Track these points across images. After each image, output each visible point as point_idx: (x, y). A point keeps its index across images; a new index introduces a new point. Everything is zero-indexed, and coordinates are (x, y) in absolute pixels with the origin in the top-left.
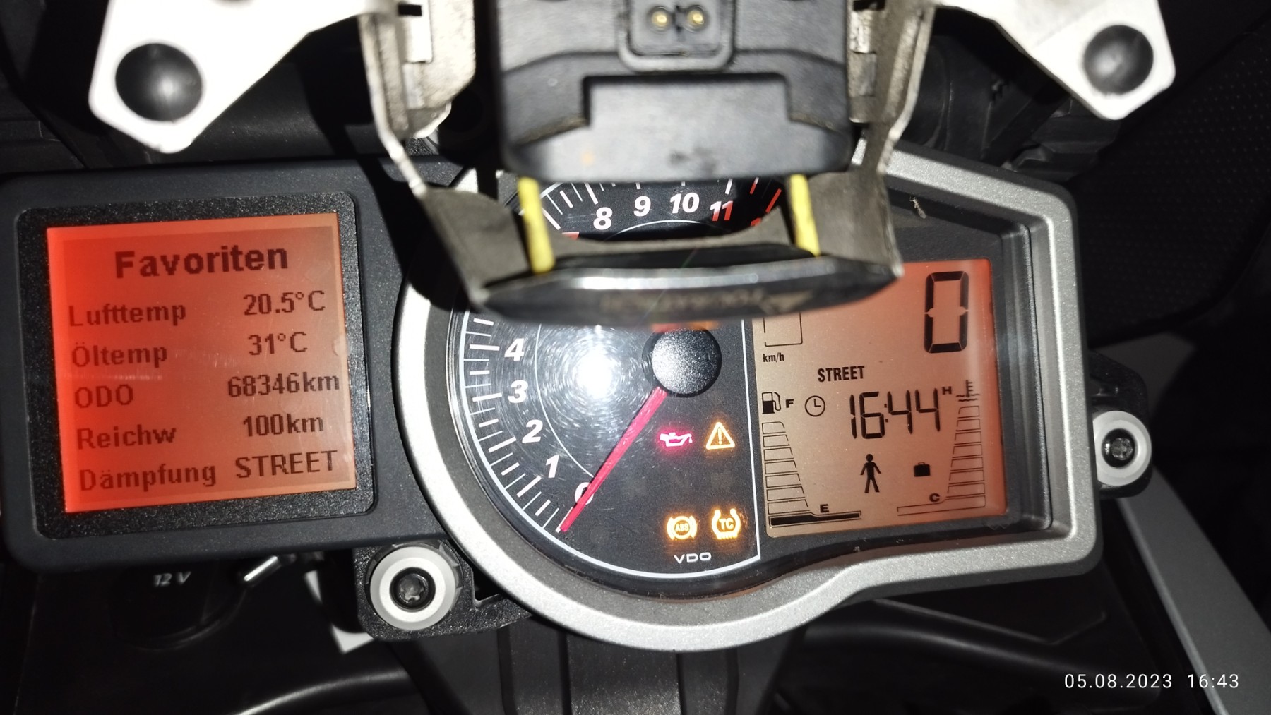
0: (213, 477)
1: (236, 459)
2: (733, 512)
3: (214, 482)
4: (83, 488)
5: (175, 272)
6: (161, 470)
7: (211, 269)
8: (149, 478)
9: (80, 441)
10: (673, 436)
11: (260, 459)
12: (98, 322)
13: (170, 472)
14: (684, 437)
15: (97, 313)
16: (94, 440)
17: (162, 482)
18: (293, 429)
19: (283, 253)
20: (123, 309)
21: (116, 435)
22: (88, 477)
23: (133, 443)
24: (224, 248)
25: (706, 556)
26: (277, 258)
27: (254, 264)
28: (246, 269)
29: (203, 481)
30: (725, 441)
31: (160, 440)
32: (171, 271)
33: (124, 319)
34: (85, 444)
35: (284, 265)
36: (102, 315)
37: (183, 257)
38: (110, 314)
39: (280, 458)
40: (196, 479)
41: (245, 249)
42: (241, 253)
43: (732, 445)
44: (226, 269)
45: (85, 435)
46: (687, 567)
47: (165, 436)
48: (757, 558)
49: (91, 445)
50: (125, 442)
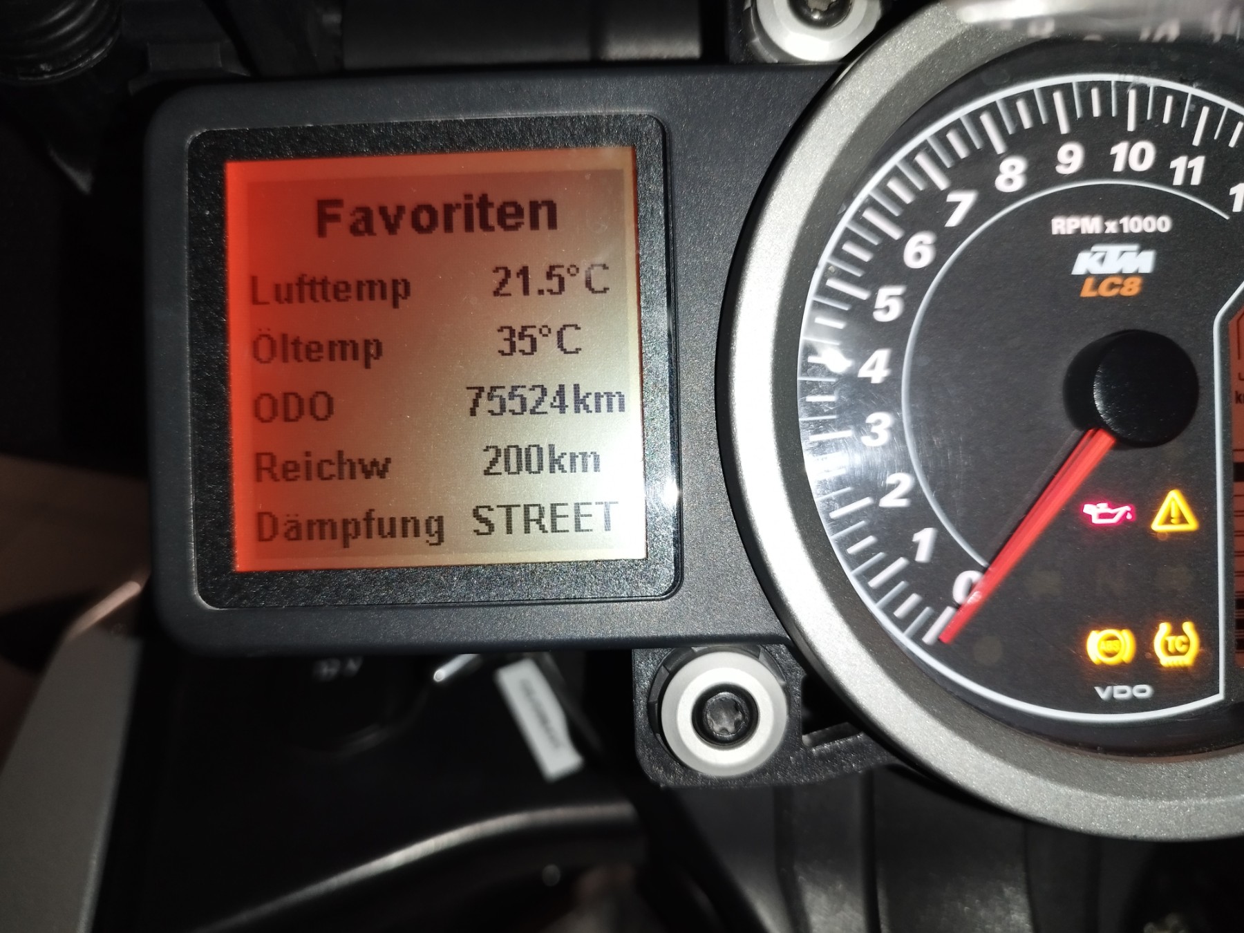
0: (440, 533)
1: (474, 507)
3: (441, 540)
4: (261, 538)
5: (399, 231)
6: (368, 518)
7: (448, 227)
8: (351, 529)
9: (259, 469)
11: (509, 508)
12: (289, 300)
13: (381, 521)
15: (289, 286)
16: (278, 470)
17: (369, 535)
18: (557, 467)
19: (551, 207)
20: (324, 282)
21: (308, 463)
22: (267, 521)
23: (331, 477)
24: (468, 196)
25: (1144, 691)
26: (543, 213)
27: (510, 222)
28: (498, 228)
29: (427, 537)
31: (368, 474)
32: (392, 228)
33: (325, 298)
34: (265, 474)
35: (552, 224)
36: (295, 289)
37: (409, 208)
38: (307, 289)
39: (537, 508)
40: (417, 534)
41: (497, 199)
42: (491, 205)
44: (469, 227)
45: (265, 462)
46: (1113, 706)
47: (375, 469)
48: (1219, 697)
49: (274, 478)
50: (320, 474)
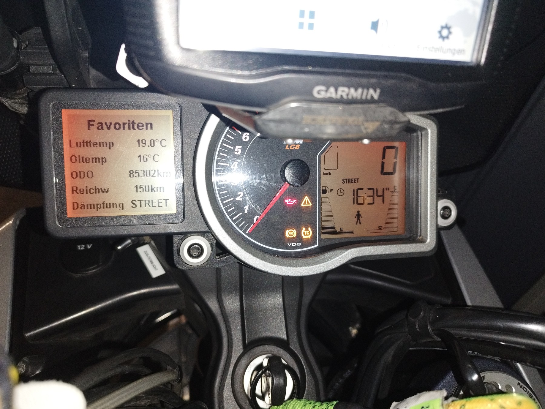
0: (123, 207)
1: (132, 201)
2: (309, 229)
3: (123, 209)
4: (74, 209)
5: (110, 129)
6: (103, 204)
7: (124, 129)
8: (99, 206)
9: (73, 191)
10: (290, 200)
11: (141, 201)
12: (80, 146)
13: (107, 204)
14: (294, 201)
15: (80, 143)
16: (78, 191)
17: (104, 208)
18: (153, 190)
19: (151, 124)
20: (90, 142)
21: (87, 190)
22: (75, 204)
23: (93, 193)
24: (129, 121)
25: (299, 244)
26: (149, 126)
27: (140, 128)
28: (137, 129)
29: (119, 208)
30: (308, 203)
31: (103, 192)
33: (90, 145)
34: (75, 192)
35: (151, 128)
36: (82, 144)
37: (113, 123)
38: (85, 144)
39: (148, 201)
40: (116, 207)
41: (137, 122)
42: (135, 123)
43: (311, 205)
44: (129, 129)
45: (75, 189)
46: (292, 248)
47: (105, 191)
48: (317, 246)
49: (77, 193)
50: (90, 192)
